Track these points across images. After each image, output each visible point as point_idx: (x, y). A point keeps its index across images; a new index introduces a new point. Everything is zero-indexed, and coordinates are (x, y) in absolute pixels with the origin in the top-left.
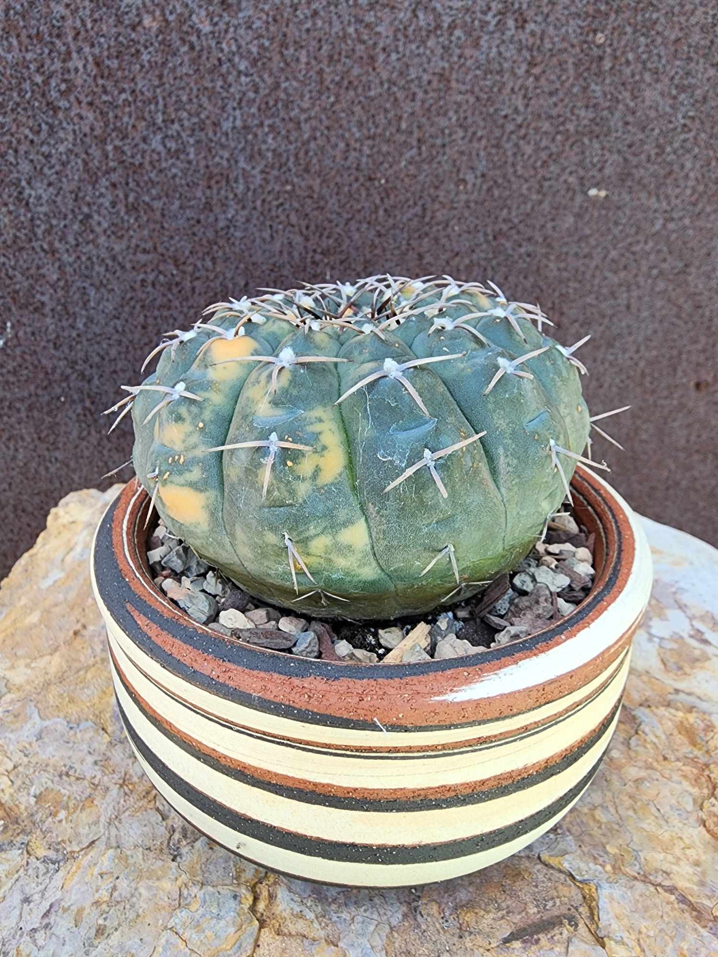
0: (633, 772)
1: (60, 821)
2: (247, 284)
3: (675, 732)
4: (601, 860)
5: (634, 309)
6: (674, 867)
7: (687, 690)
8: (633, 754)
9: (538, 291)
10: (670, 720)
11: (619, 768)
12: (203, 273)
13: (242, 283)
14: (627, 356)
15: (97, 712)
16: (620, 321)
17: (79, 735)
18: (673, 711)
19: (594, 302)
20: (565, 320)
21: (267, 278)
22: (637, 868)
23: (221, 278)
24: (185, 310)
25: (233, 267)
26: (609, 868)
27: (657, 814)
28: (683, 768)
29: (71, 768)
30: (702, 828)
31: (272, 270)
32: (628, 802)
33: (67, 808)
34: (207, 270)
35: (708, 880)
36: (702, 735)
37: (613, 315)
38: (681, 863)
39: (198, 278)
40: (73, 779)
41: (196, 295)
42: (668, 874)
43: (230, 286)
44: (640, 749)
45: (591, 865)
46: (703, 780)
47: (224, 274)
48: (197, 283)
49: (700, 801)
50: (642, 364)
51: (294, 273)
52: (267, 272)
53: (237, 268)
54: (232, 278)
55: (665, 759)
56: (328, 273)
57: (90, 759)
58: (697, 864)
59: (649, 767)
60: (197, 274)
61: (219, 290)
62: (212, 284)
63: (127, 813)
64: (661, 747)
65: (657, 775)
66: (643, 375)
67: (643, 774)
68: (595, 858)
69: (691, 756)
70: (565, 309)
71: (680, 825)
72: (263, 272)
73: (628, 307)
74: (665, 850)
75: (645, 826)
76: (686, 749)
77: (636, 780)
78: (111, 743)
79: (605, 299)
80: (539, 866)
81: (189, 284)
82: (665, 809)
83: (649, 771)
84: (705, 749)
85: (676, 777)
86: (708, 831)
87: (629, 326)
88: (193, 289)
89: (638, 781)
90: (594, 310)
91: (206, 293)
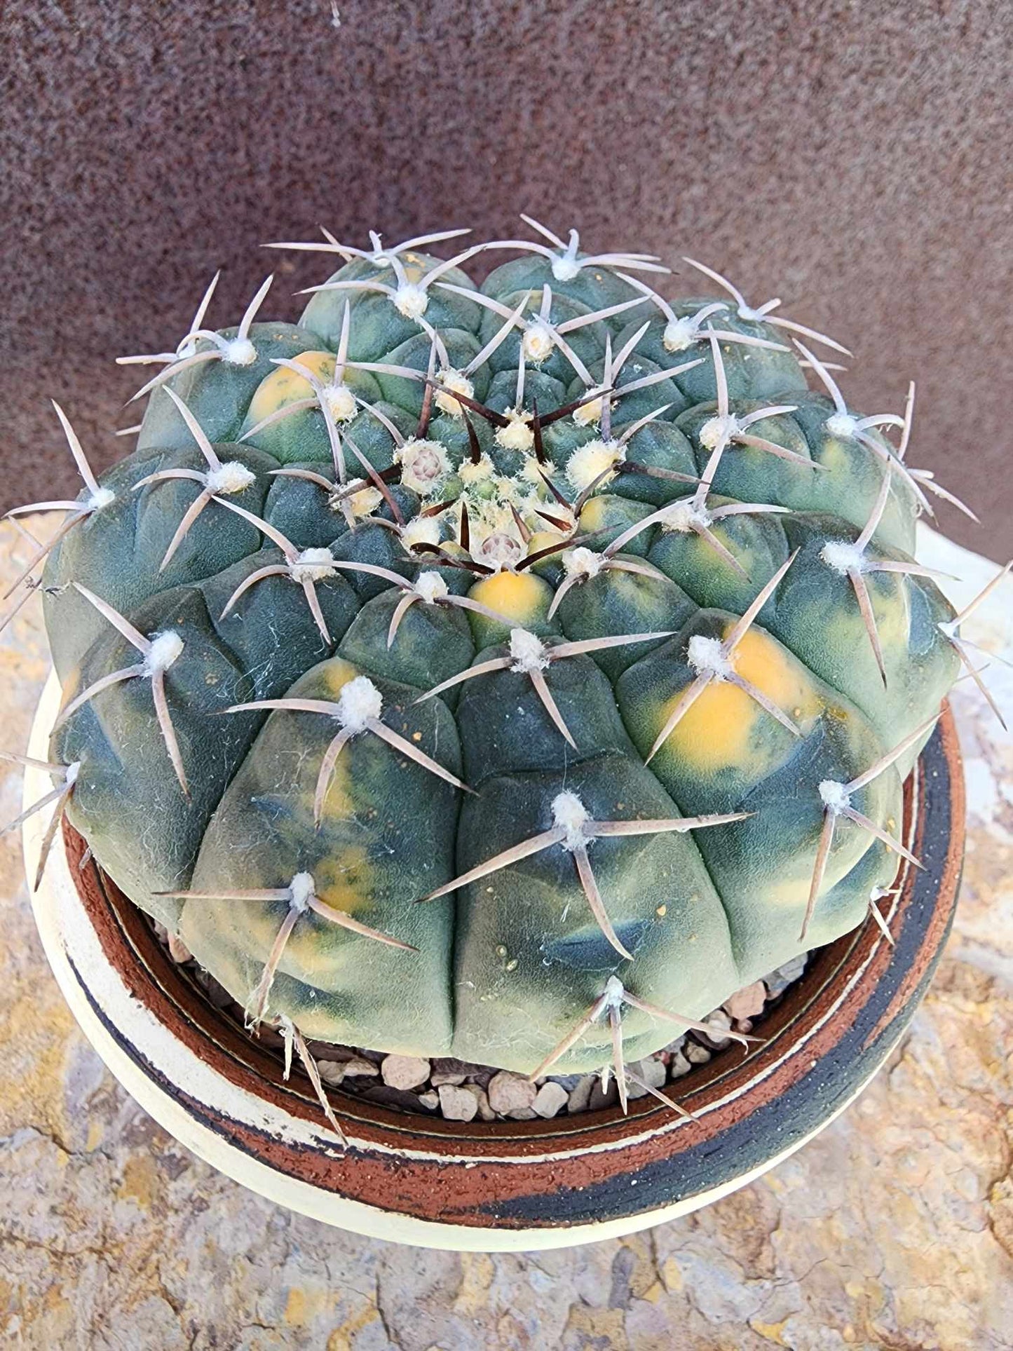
0: (892, 1137)
1: (14, 1336)
2: (157, 56)
3: (960, 1042)
4: (838, 1317)
5: (973, 36)
6: (941, 1310)
7: (982, 938)
8: (894, 1101)
9: (788, 12)
10: (954, 1019)
11: (871, 1131)
12: (49, 35)
13: (147, 52)
14: (942, 129)
15: (39, 1104)
16: (942, 61)
17: (16, 1157)
18: (959, 1000)
19: (899, 26)
20: (833, 70)
21: (201, 35)
22: (889, 1321)
23: (96, 45)
24: (38, 127)
25: (116, 16)
26: (849, 1331)
27: (922, 1211)
28: (969, 1117)
29: (15, 1224)
30: (987, 1231)
31: (207, 15)
32: (881, 1195)
33: (19, 1310)
34: (58, 30)
35: (988, 1327)
36: (1000, 1044)
37: (933, 48)
38: (953, 1301)
39: (43, 50)
40: (21, 1246)
41: (49, 91)
42: (930, 1324)
43: (122, 61)
44: (907, 1091)
45: (825, 1331)
46: (996, 1136)
47: (98, 34)
48: (44, 62)
49: (988, 1179)
50: (965, 144)
51: (259, 17)
52: (198, 22)
53: (125, 17)
54: (122, 42)
55: (942, 1104)
56: (336, 13)
57: (42, 1205)
58: (975, 1299)
59: (919, 1124)
60: (38, 42)
61: (98, 73)
62: (78, 62)
63: (118, 1307)
64: (937, 1083)
65: (928, 1137)
66: (962, 164)
67: (907, 1138)
68: (830, 1316)
69: (979, 1086)
70: (838, 48)
71: (956, 1230)
72: (187, 22)
73: (964, 30)
74: (933, 1281)
75: (904, 1238)
76: (973, 1074)
77: (896, 1153)
78: (71, 1165)
79: (922, 17)
80: (747, 1334)
81: (26, 67)
82: (937, 1201)
83: (917, 1132)
84: (1002, 1072)
85: (956, 1138)
86: (997, 1239)
87: (957, 71)
88: (39, 75)
89: (901, 1153)
90: (895, 42)
91: (71, 81)
